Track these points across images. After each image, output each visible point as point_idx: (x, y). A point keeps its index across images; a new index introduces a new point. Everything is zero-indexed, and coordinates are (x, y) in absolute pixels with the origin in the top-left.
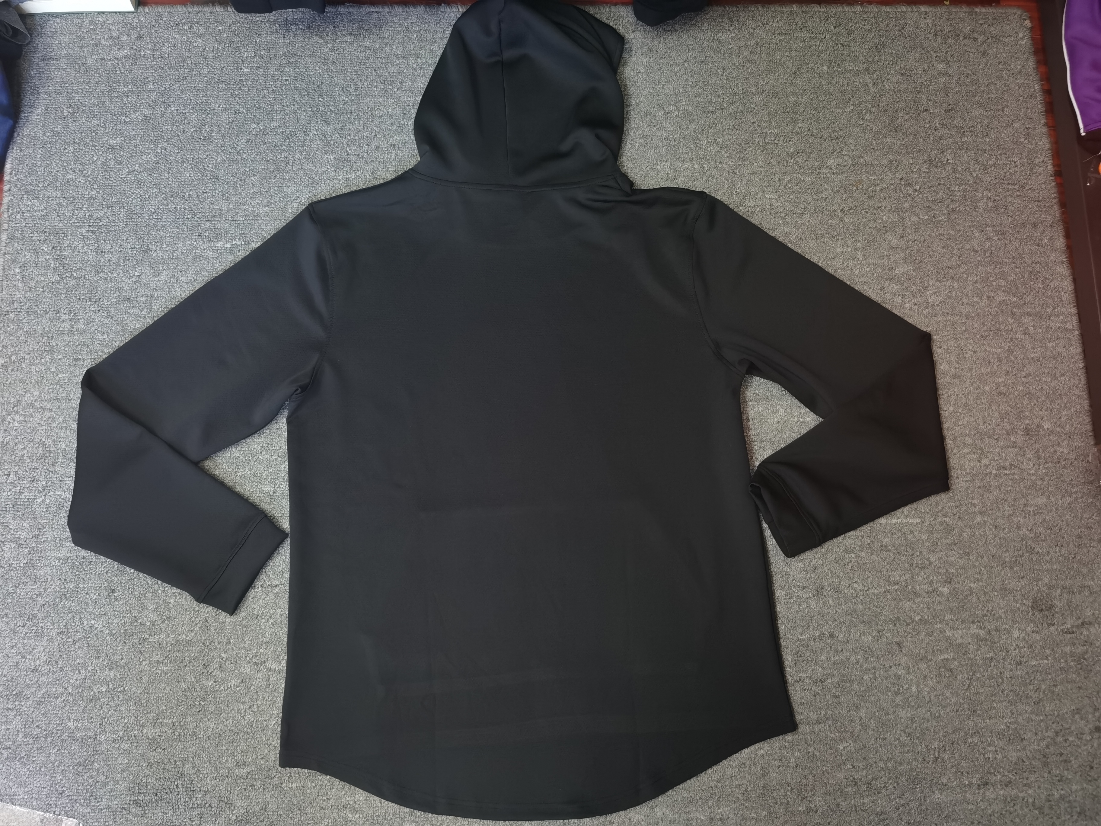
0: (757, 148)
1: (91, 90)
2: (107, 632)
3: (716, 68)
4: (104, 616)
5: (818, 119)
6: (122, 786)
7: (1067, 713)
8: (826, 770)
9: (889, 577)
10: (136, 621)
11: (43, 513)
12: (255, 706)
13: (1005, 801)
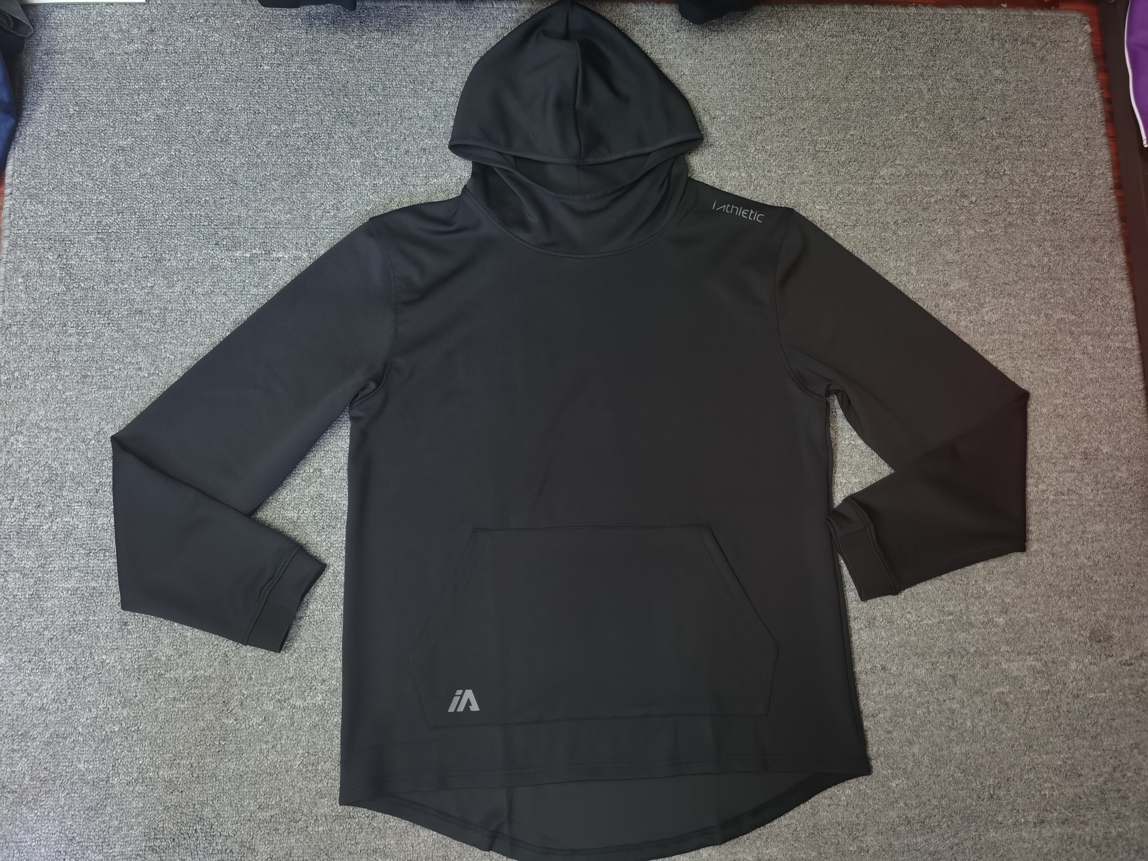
0: (807, 156)
1: (99, 87)
2: (119, 667)
3: (764, 71)
4: (116, 651)
5: (871, 127)
6: (137, 831)
7: (1125, 748)
8: (878, 809)
9: (943, 607)
10: (151, 656)
11: (50, 541)
12: (279, 746)
13: (1061, 839)
